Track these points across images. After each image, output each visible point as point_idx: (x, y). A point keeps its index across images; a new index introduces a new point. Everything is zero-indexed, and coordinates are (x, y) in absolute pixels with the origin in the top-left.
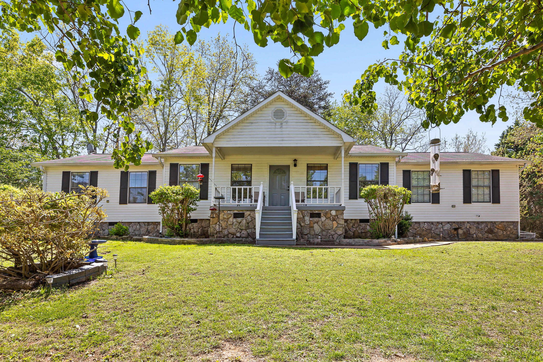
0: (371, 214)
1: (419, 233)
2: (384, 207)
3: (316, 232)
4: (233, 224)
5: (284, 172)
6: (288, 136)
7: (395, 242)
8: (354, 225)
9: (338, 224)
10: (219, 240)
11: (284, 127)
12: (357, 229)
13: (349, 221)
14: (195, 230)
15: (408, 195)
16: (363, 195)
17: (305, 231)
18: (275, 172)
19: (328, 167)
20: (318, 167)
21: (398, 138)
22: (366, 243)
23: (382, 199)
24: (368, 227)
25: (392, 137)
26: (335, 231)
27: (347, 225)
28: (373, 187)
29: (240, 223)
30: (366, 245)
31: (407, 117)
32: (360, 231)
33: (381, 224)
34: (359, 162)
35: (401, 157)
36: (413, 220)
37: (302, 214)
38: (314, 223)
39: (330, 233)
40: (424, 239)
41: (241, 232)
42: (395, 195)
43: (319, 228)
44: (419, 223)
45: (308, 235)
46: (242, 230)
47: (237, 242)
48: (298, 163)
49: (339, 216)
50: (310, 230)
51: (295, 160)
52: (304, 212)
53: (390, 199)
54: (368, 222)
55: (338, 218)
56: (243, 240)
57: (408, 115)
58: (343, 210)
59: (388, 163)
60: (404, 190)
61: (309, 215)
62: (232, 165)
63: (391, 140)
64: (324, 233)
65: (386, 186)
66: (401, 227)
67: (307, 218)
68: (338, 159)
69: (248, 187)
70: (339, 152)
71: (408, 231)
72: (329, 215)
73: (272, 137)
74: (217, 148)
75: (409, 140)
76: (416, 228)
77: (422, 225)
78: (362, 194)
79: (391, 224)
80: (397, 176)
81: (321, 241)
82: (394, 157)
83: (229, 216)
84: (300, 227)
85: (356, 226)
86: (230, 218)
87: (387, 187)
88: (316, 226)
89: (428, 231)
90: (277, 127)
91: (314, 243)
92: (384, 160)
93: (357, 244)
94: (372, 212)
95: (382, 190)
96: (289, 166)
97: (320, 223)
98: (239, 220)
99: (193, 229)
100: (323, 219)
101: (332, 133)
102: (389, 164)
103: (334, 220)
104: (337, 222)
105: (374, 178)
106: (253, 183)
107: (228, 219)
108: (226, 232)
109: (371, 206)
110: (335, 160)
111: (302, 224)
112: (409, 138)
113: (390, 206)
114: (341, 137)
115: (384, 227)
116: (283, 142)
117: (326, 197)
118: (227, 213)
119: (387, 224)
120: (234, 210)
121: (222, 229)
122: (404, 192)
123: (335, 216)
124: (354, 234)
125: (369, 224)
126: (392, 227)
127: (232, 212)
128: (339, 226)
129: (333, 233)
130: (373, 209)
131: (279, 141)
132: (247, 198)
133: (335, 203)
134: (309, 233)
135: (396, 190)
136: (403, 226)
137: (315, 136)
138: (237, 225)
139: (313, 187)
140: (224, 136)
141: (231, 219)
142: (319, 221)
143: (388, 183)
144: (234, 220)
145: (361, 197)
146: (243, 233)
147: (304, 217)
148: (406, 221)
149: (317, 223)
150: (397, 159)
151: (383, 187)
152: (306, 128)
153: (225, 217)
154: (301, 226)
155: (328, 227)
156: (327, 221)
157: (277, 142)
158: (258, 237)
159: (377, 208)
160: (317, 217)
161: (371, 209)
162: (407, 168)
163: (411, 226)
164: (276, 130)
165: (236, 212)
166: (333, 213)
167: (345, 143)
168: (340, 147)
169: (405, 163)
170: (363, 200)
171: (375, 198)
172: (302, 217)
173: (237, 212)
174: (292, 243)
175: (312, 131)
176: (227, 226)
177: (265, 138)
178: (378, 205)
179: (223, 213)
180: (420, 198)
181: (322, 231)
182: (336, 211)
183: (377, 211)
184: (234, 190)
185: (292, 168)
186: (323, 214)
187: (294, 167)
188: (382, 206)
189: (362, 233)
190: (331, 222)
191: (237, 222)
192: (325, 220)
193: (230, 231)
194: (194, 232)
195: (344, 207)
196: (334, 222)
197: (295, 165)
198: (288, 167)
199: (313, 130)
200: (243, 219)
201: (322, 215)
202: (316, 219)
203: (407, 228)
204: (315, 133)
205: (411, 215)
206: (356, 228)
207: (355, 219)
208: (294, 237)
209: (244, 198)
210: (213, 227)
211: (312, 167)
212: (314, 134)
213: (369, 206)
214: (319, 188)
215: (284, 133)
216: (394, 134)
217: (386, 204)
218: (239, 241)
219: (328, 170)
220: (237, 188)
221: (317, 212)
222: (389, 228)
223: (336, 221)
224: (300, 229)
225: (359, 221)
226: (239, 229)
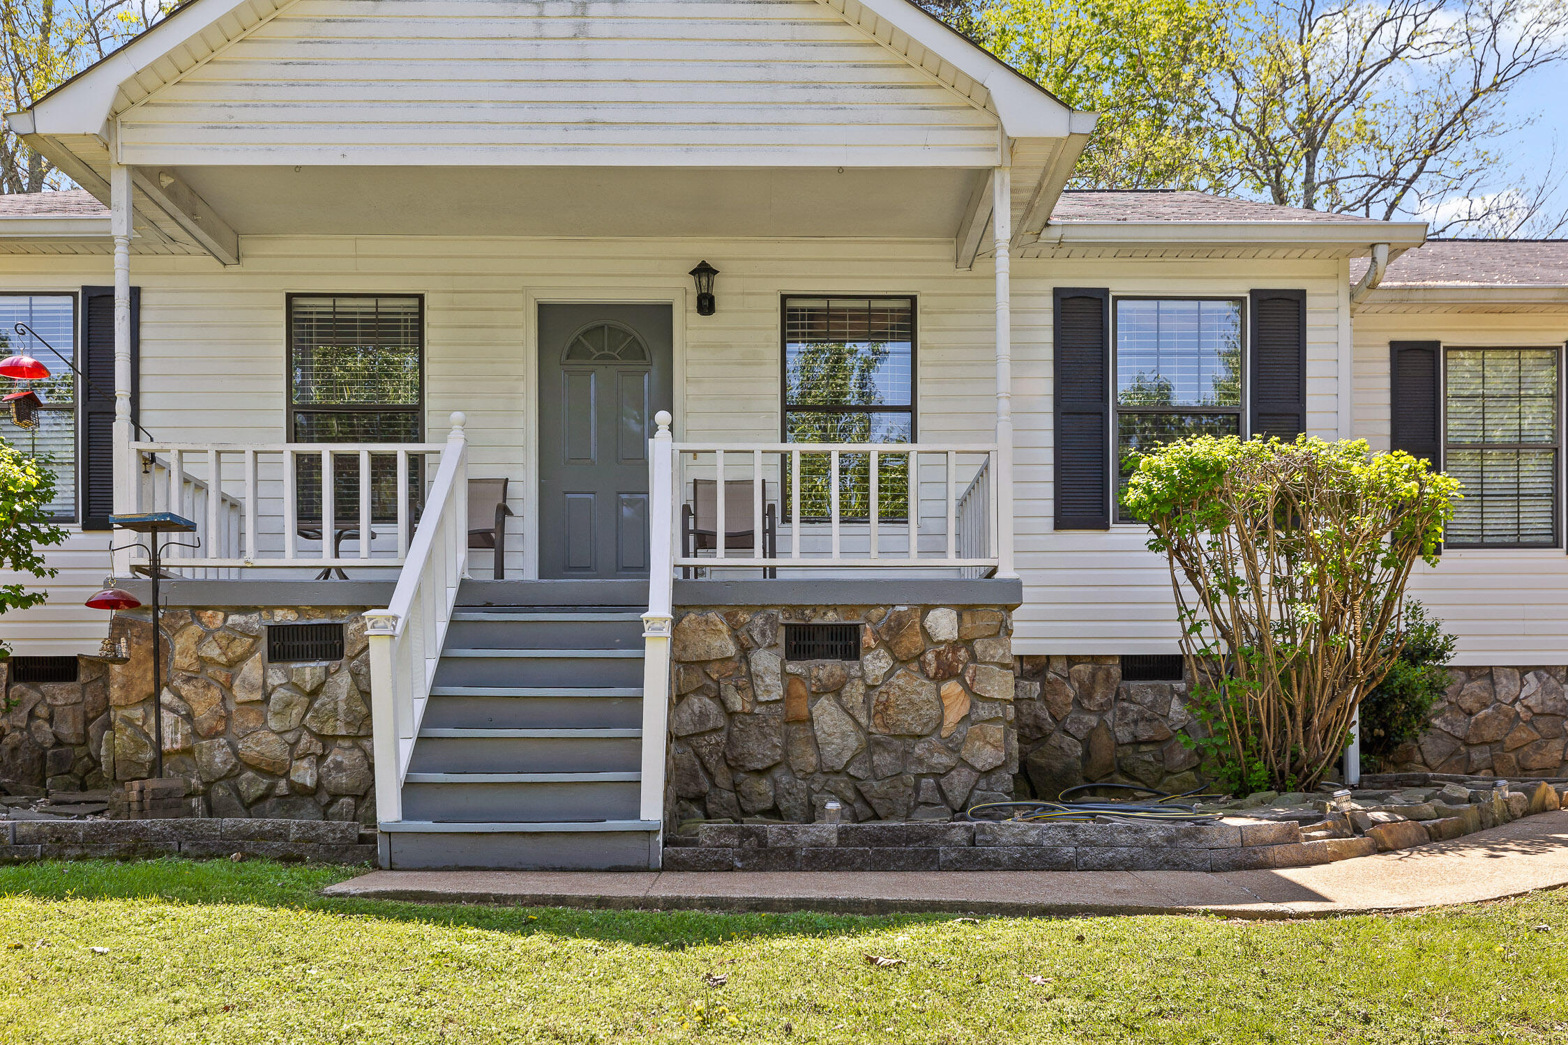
0: (1196, 627)
1: (1489, 734)
2: (1276, 582)
3: (829, 751)
4: (266, 700)
5: (637, 352)
6: (626, 93)
7: (1357, 830)
8: (1090, 696)
9: (976, 697)
10: (119, 832)
11: (597, 28)
12: (1109, 717)
13: (1059, 666)
14: (67, 730)
15: (1434, 503)
16: (1140, 505)
17: (752, 746)
18: (575, 351)
19: (921, 319)
20: (856, 315)
21: (1343, 172)
22: (1154, 848)
23: (1264, 530)
24: (1175, 704)
25: (1311, 165)
26: (952, 746)
27: (1043, 696)
28: (1203, 447)
29: (314, 694)
30: (1158, 867)
31: (1395, 54)
32: (1123, 734)
33: (1260, 695)
34: (1116, 288)
35: (1382, 252)
36: (1458, 658)
37: (734, 631)
38: (817, 695)
39: (920, 761)
40: (1539, 794)
41: (322, 758)
42: (1349, 501)
43: (849, 727)
44: (1488, 673)
45: (777, 774)
46: (327, 740)
47: (250, 846)
48: (722, 289)
49: (978, 647)
50: (788, 740)
51: (704, 271)
52: (744, 617)
53: (1321, 530)
54: (1179, 676)
55: (973, 657)
56: (294, 833)
57: (1402, 40)
58: (1009, 608)
59: (1302, 294)
60: (1412, 474)
61: (781, 640)
62: (290, 297)
63: (1309, 180)
64: (883, 760)
65: (1292, 440)
66: (1380, 706)
67: (767, 662)
68: (979, 267)
69: (401, 450)
70: (981, 215)
71: (1427, 725)
72: (911, 642)
73: (518, 103)
74: (138, 171)
75: (1410, 182)
76: (1468, 703)
77: (1506, 688)
78: (1132, 497)
79: (1320, 701)
80: (1355, 376)
81: (843, 834)
82: (1343, 252)
83: (238, 648)
84: (721, 722)
85: (1099, 697)
86: (243, 659)
87: (1297, 450)
88: (827, 715)
89: (1542, 724)
90: (549, 31)
91: (791, 852)
92: (1277, 277)
93: (1092, 854)
94: (1203, 614)
95: (1268, 473)
96: (667, 309)
97: (855, 693)
98: (309, 671)
99: (50, 720)
100: (876, 664)
101: (933, 80)
102: (1311, 303)
103: (947, 672)
104: (968, 689)
105: (1211, 396)
106: (431, 421)
107: (233, 665)
108: (218, 757)
109: (1192, 575)
110: (962, 272)
111: (737, 702)
112: (1407, 172)
113: (1320, 578)
114: (987, 105)
115: (1279, 713)
116: (599, 135)
117: (896, 515)
118: (225, 627)
119: (1298, 699)
120: (270, 609)
121: (195, 733)
122: (1414, 484)
123: (954, 646)
124: (1087, 754)
125: (1181, 686)
126: (1332, 713)
127: (256, 622)
128: (984, 712)
129: (942, 760)
130: (1210, 599)
131: (566, 126)
132: (393, 519)
133: (952, 560)
134: (784, 762)
135: (1355, 470)
136: (1392, 700)
137: (813, 94)
138: (296, 711)
139: (846, 447)
140: (183, 93)
141: (252, 669)
142: (847, 679)
143: (1300, 426)
144: (276, 677)
145: (1128, 516)
146: (338, 766)
147: (745, 652)
148: (1414, 663)
149: (835, 690)
150: (1359, 266)
151: (1273, 450)
152: (748, 42)
153: (212, 651)
154: (731, 715)
155: (910, 722)
156: (900, 679)
157: (556, 135)
158: (388, 809)
159: (1230, 588)
160: (831, 653)
161: (1190, 594)
162: (1416, 329)
163: (1441, 691)
164: (548, 49)
165: (283, 617)
166: (943, 624)
167: (1012, 145)
168: (987, 172)
169: (1405, 298)
170: (1141, 534)
171: (1217, 523)
172: (731, 650)
173: (291, 618)
174: (632, 851)
175: (793, 63)
176: (227, 718)
177: (472, 104)
178: (1241, 571)
179: (196, 629)
180: (1499, 518)
181: (871, 745)
182: (963, 610)
183: (1235, 608)
184: (307, 468)
185: (686, 323)
186: (877, 635)
187: (695, 318)
188: (1265, 579)
189: (1136, 743)
190: (926, 690)
191: (296, 687)
192: (890, 673)
193: (250, 748)
194: (59, 742)
195: (1015, 586)
196: (951, 688)
197: (706, 305)
198: (663, 312)
199: (800, 53)
200: (334, 665)
201: (867, 639)
202: (828, 668)
203: (1418, 709)
204: (810, 75)
205: (1444, 630)
206: (1102, 710)
207: (1095, 659)
208: (652, 809)
209: (375, 519)
210: (129, 722)
211: (813, 314)
212: (805, 85)
213: (1181, 574)
214: (883, 457)
215: (597, 71)
216: (1322, 154)
217: (1291, 563)
218: (263, 835)
219: (921, 337)
220: (326, 450)
221: (831, 618)
222: (1307, 723)
223: (959, 677)
224: (721, 738)
225: (1116, 671)
226: (306, 738)
